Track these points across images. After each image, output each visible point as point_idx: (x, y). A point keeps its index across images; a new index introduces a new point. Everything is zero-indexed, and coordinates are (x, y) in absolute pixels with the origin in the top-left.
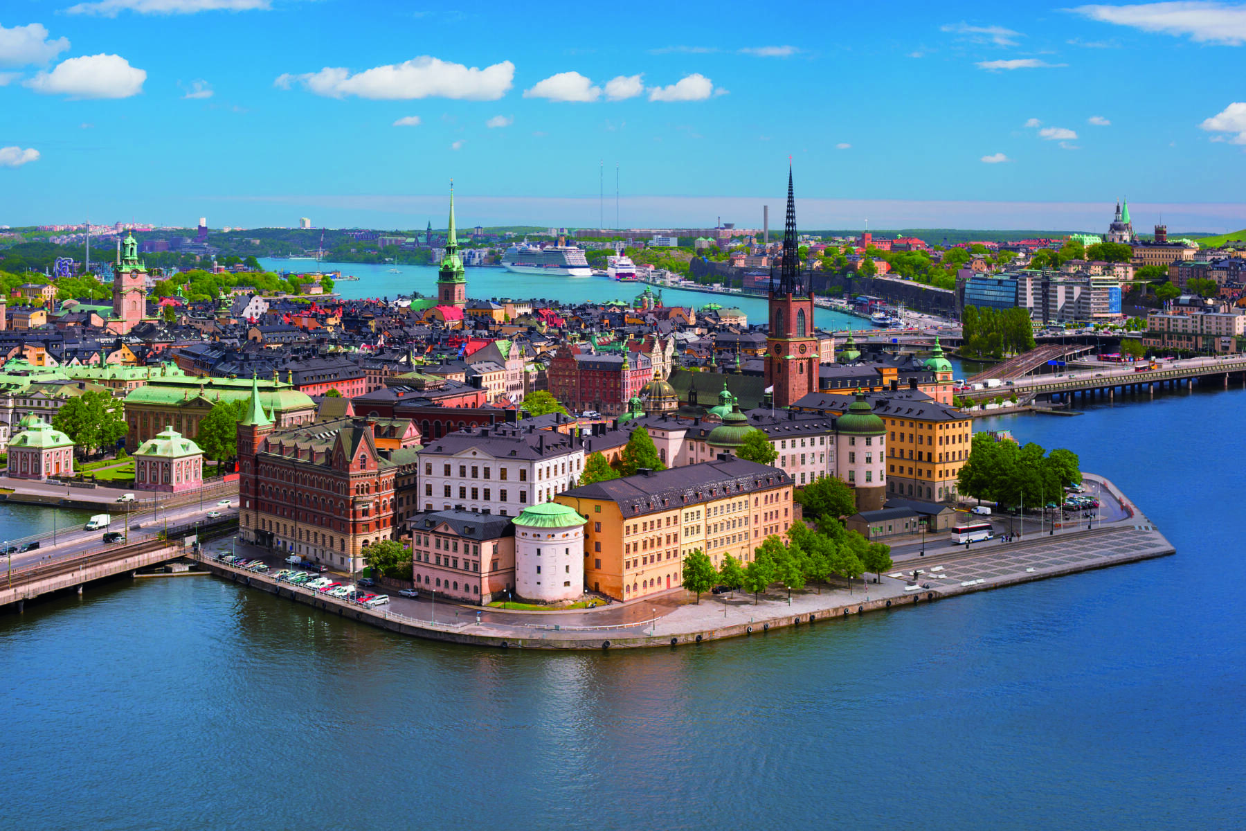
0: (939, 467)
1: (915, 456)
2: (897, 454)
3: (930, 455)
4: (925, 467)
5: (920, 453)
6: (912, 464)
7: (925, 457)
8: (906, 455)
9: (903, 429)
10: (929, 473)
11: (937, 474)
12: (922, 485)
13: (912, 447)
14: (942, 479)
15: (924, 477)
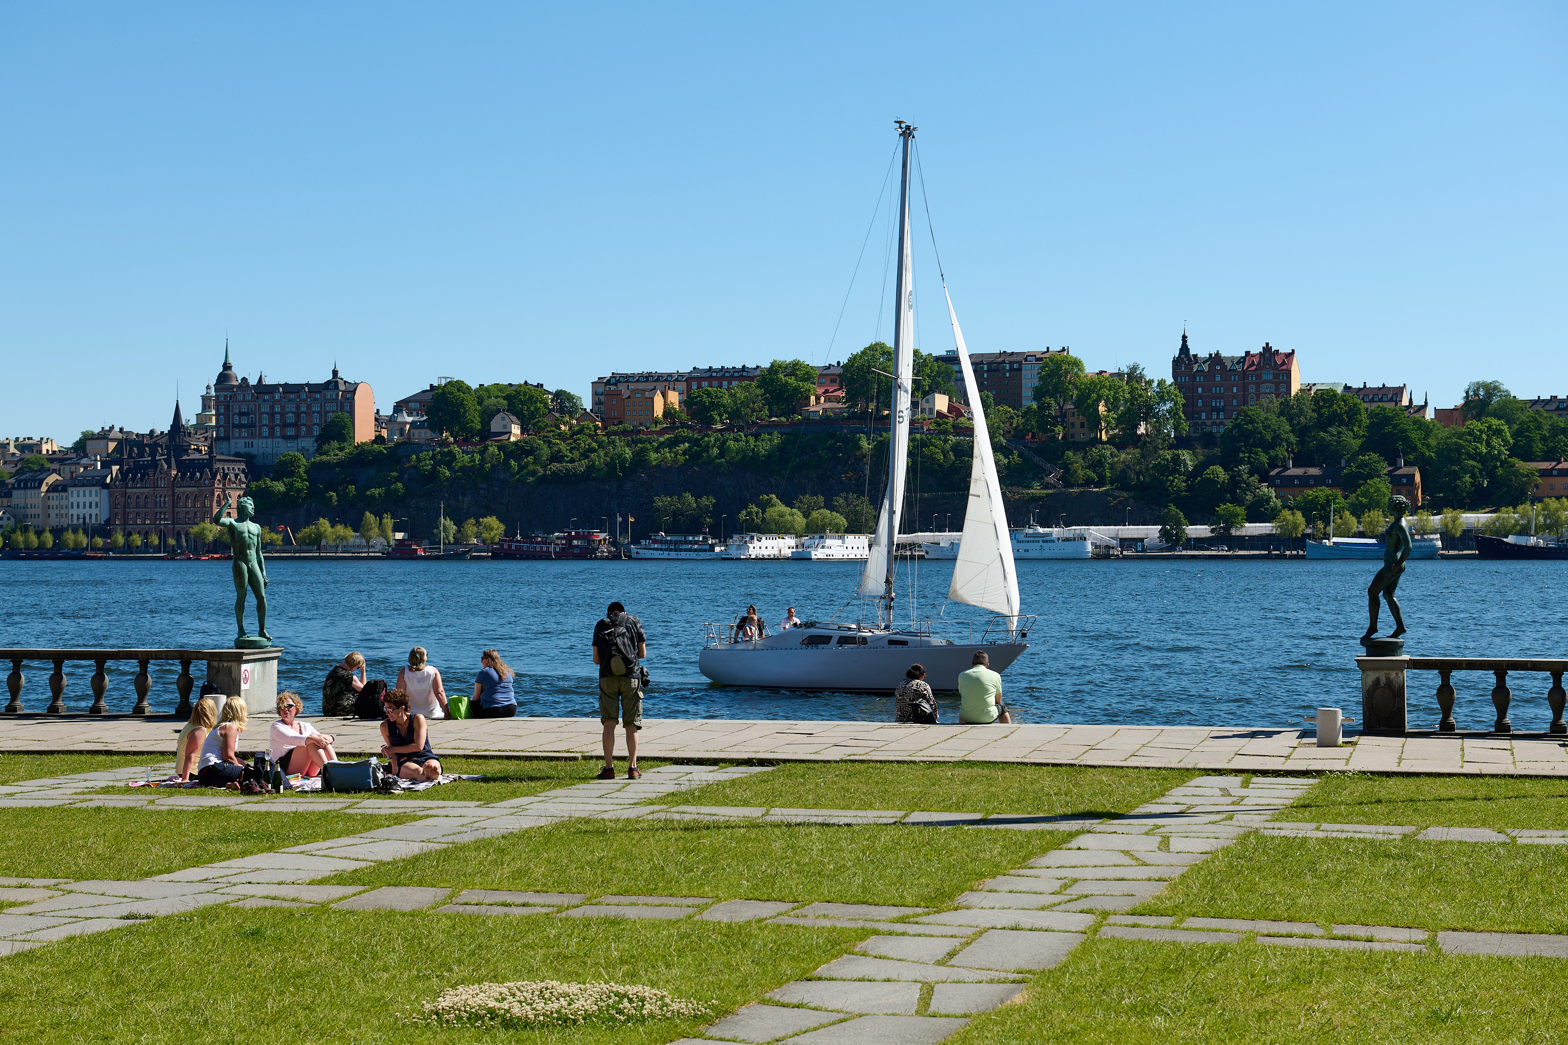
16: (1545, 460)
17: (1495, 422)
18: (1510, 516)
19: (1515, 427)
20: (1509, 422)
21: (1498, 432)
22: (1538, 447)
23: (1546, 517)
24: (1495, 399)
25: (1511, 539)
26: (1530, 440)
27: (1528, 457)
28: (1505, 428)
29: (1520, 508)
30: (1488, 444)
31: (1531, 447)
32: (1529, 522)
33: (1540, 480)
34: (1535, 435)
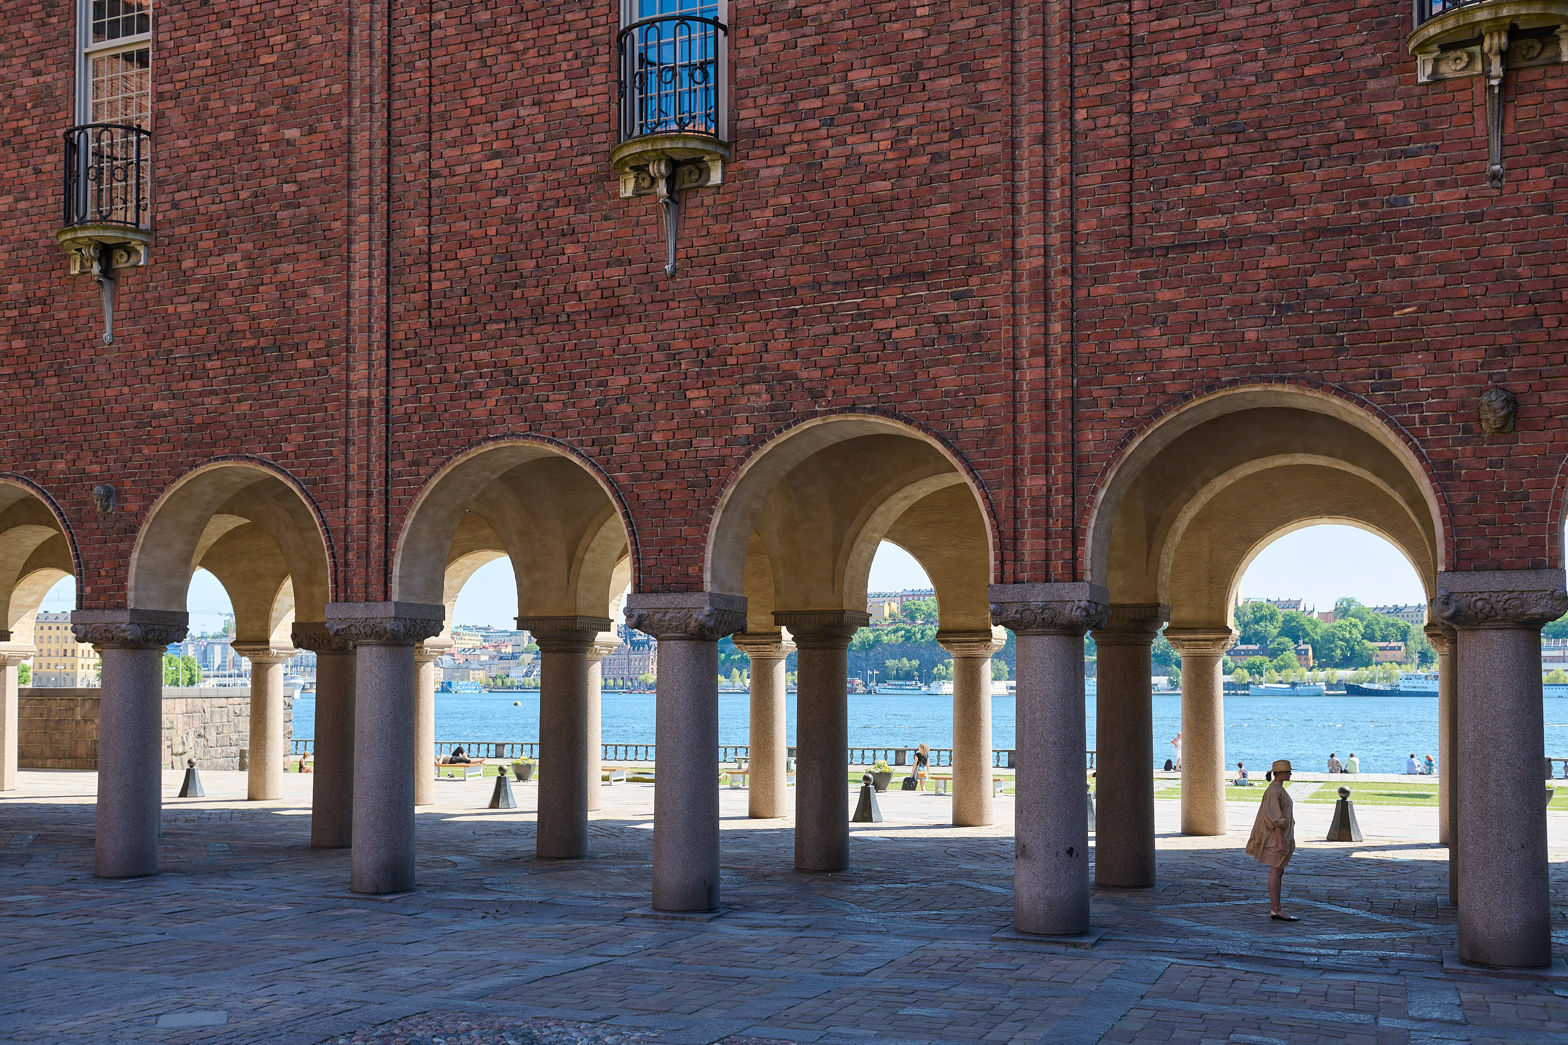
0: (81, 661)
1: (61, 653)
2: (45, 653)
3: (73, 651)
4: (68, 660)
5: (65, 650)
6: (57, 660)
7: (69, 653)
8: (53, 653)
9: (50, 633)
10: (73, 667)
11: (79, 667)
12: (66, 676)
13: (58, 646)
14: (83, 671)
15: (68, 670)
16: (1382, 641)
17: (1353, 620)
18: (1363, 672)
19: (1365, 623)
20: (1362, 620)
21: (1355, 626)
22: (1378, 634)
23: (1384, 673)
24: (1352, 607)
25: (1364, 685)
26: (1373, 631)
27: (1372, 639)
28: (1359, 623)
29: (1370, 667)
30: (1350, 632)
31: (1374, 634)
32: (1375, 676)
33: (1379, 653)
34: (1376, 628)
